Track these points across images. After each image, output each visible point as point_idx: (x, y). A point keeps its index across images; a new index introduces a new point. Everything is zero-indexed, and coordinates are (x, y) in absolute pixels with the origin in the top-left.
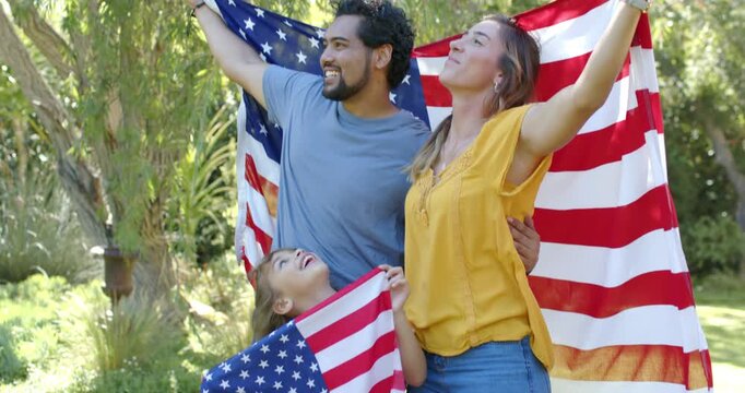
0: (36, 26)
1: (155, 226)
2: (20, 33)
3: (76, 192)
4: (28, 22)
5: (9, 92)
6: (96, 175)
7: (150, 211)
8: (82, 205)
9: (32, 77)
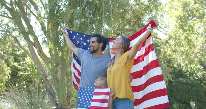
0: (42, 55)
1: (68, 103)
2: (39, 57)
3: (50, 95)
4: (41, 54)
5: (35, 74)
6: (55, 91)
7: (67, 99)
8: (51, 98)
9: (41, 68)
